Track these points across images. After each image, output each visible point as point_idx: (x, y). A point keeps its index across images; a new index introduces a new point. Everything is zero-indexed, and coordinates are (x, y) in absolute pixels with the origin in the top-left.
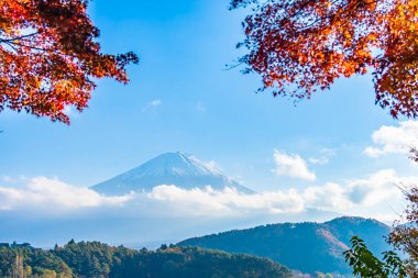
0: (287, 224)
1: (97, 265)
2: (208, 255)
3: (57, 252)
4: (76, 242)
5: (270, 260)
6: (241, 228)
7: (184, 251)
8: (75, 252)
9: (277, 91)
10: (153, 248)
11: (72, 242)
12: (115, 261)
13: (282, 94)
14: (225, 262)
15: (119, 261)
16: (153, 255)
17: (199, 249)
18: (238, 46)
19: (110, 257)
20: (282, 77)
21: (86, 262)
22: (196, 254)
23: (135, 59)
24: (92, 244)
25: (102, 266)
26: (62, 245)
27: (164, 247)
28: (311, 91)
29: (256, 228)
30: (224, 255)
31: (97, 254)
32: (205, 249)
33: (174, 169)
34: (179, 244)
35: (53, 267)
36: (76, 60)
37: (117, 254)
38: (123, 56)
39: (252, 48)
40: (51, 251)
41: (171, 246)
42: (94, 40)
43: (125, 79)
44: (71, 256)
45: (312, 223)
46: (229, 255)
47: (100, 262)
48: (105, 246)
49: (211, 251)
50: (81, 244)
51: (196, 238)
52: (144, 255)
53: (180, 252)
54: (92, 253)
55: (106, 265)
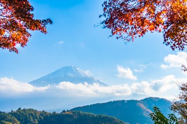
0: (123, 101)
1: (32, 120)
2: (85, 115)
3: (13, 114)
4: (22, 109)
5: (114, 117)
6: (101, 102)
7: (74, 113)
8: (22, 114)
9: (119, 37)
10: (59, 112)
11: (20, 108)
12: (40, 118)
13: (121, 38)
14: (93, 118)
15: (42, 118)
16: (59, 115)
17: (81, 112)
18: (100, 16)
19: (38, 115)
20: (121, 30)
21: (26, 119)
22: (80, 115)
23: (51, 22)
24: (29, 110)
25: (34, 120)
26: (15, 110)
27: (64, 111)
28: (134, 37)
29: (109, 102)
30: (93, 115)
31: (32, 115)
32: (84, 112)
33: (69, 74)
34: (71, 110)
35: (10, 121)
36: (22, 22)
37: (42, 115)
38: (45, 21)
39: (107, 17)
40: (9, 113)
41: (68, 111)
42: (31, 12)
43: (45, 32)
44: (19, 116)
45: (135, 100)
46: (95, 115)
47: (33, 118)
48: (36, 111)
49: (87, 113)
50: (24, 110)
51: (79, 107)
52: (54, 115)
53: (72, 114)
54: (29, 114)
55: (36, 120)
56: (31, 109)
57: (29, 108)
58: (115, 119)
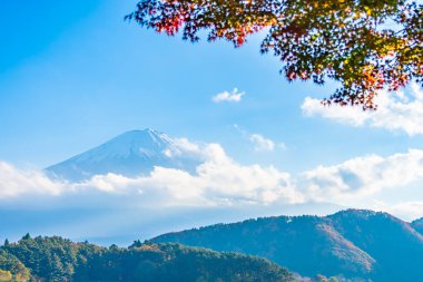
0: (283, 218)
1: (59, 265)
2: (193, 254)
3: (9, 248)
4: (33, 236)
5: (267, 261)
6: (226, 222)
7: (163, 248)
8: (33, 249)
10: (124, 245)
11: (27, 236)
12: (79, 259)
14: (213, 262)
15: (85, 260)
16: (124, 253)
17: (181, 246)
19: (74, 254)
21: (45, 262)
22: (178, 252)
24: (52, 239)
25: (65, 266)
26: (15, 240)
27: (138, 243)
29: (246, 222)
30: (212, 254)
31: (58, 252)
32: (188, 247)
33: (142, 150)
34: (155, 240)
35: (8, 267)
37: (83, 252)
41: (146, 242)
44: (27, 254)
46: (218, 254)
47: (63, 261)
48: (68, 241)
49: (196, 248)
50: (39, 240)
52: (115, 254)
53: (158, 250)
54: (53, 250)
55: (70, 265)
56: (56, 238)
57: (50, 236)
58: (266, 264)
